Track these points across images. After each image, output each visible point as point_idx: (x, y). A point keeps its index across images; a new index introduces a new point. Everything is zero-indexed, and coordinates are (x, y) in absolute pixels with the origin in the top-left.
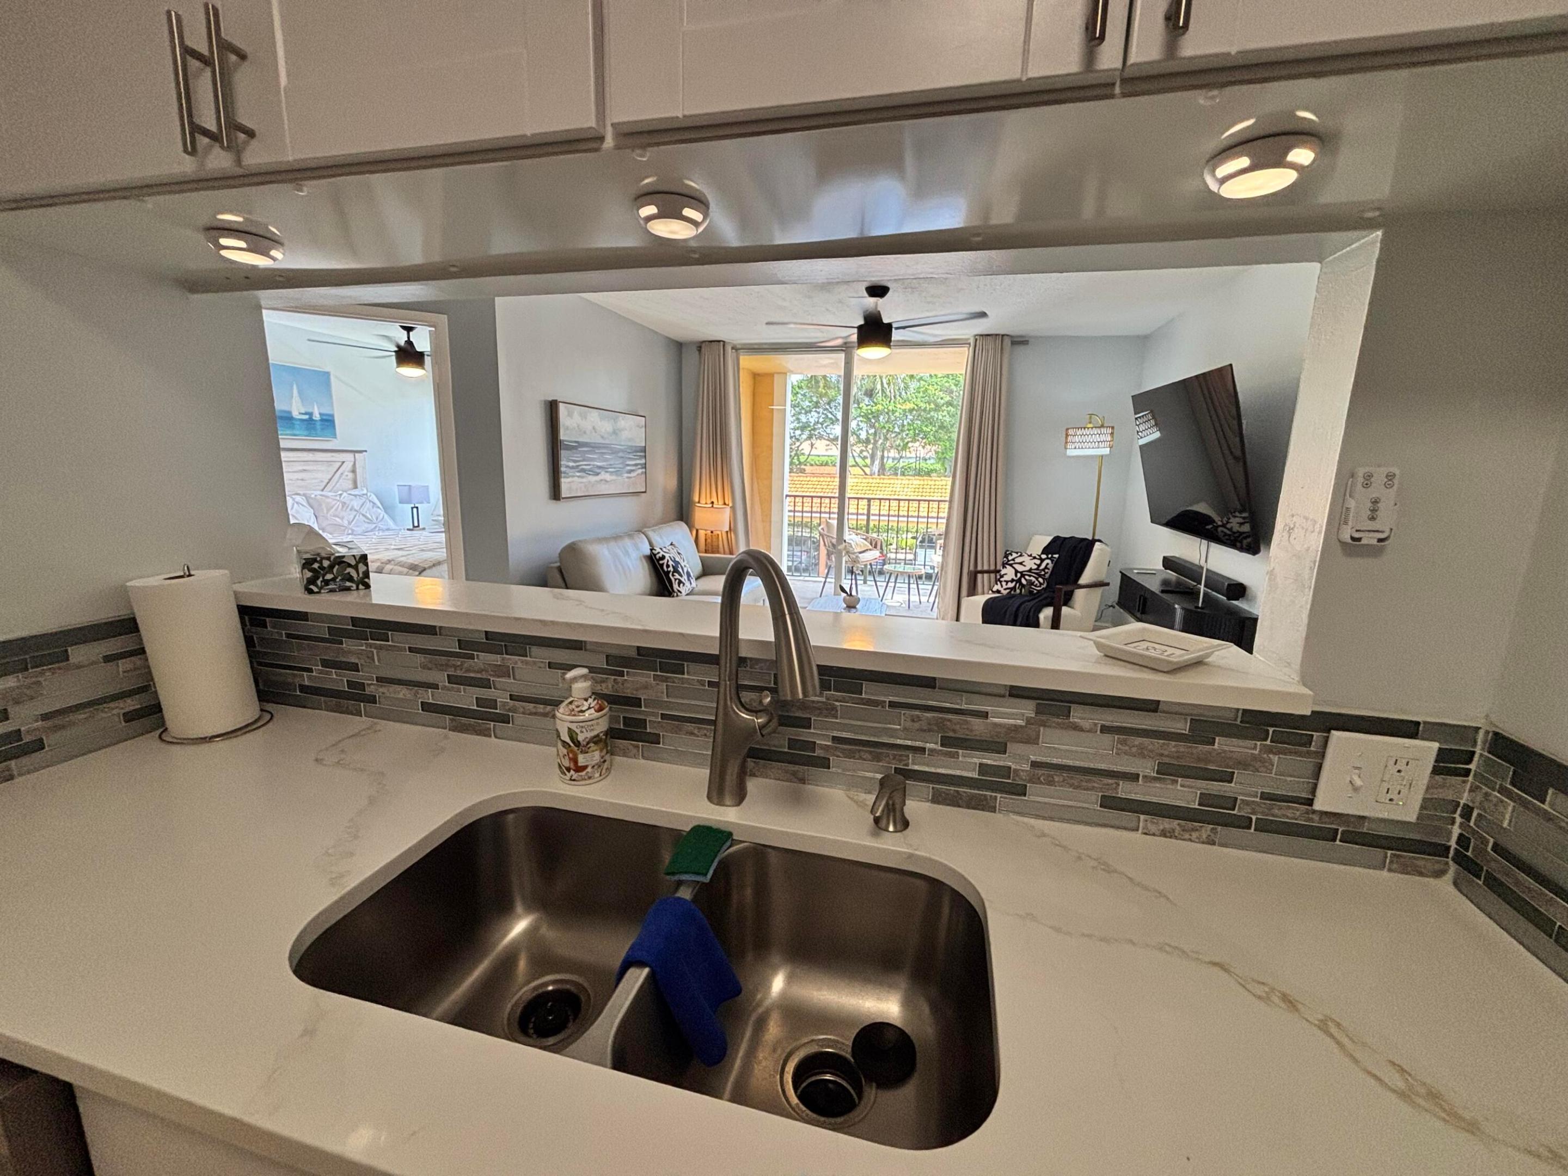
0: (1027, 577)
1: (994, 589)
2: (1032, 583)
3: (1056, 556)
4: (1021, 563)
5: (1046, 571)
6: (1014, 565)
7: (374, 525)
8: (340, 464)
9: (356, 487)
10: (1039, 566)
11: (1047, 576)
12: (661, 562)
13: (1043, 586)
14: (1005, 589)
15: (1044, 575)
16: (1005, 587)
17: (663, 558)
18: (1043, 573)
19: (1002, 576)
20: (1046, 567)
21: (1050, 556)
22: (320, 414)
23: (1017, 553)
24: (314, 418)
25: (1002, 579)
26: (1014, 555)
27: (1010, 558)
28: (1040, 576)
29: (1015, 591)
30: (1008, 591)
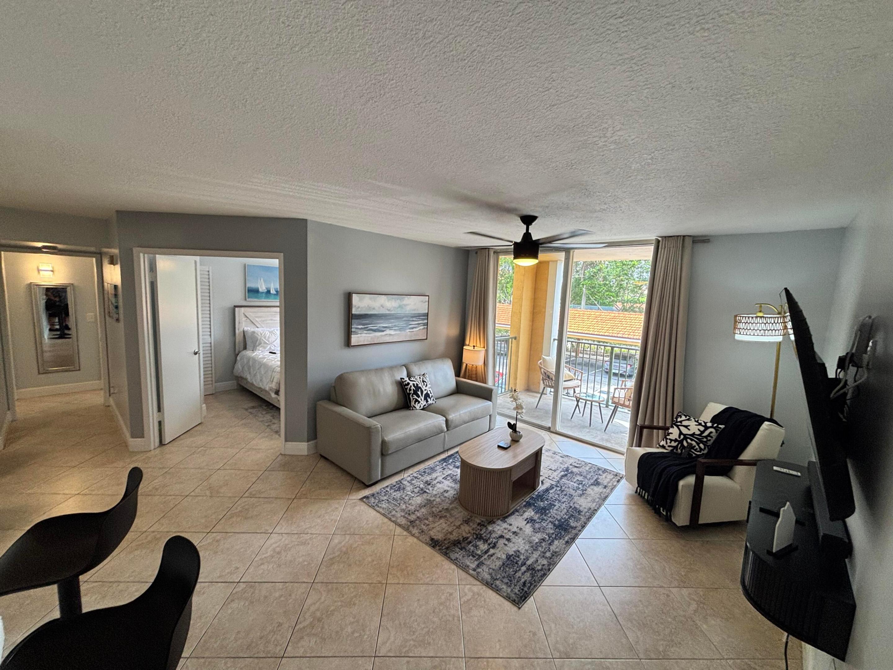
0: (689, 441)
1: (661, 444)
2: (693, 447)
3: (722, 426)
4: (686, 427)
5: (709, 438)
6: (680, 427)
10: (702, 432)
11: (709, 443)
12: (406, 387)
13: (702, 452)
14: (669, 446)
15: (706, 442)
16: (669, 444)
17: (408, 384)
18: (705, 440)
19: (669, 434)
20: (709, 435)
21: (715, 425)
23: (686, 416)
25: (668, 437)
26: (683, 418)
27: (679, 420)
28: (702, 442)
29: (677, 450)
30: (671, 448)
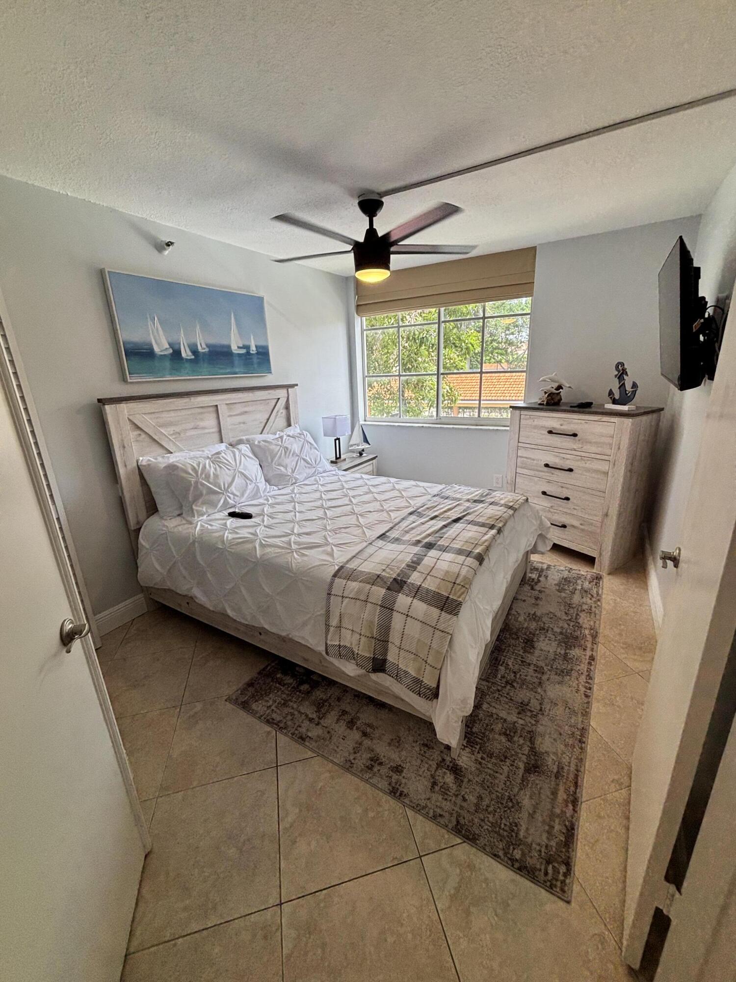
7: (314, 470)
8: (276, 401)
9: (289, 425)
22: (256, 347)
24: (251, 352)
